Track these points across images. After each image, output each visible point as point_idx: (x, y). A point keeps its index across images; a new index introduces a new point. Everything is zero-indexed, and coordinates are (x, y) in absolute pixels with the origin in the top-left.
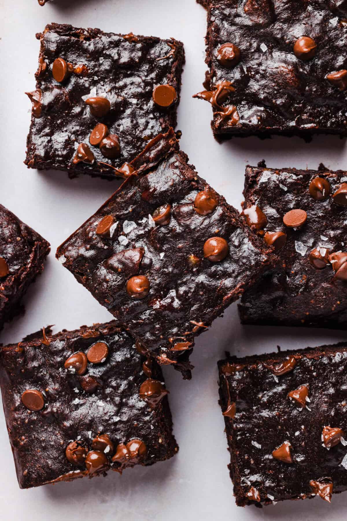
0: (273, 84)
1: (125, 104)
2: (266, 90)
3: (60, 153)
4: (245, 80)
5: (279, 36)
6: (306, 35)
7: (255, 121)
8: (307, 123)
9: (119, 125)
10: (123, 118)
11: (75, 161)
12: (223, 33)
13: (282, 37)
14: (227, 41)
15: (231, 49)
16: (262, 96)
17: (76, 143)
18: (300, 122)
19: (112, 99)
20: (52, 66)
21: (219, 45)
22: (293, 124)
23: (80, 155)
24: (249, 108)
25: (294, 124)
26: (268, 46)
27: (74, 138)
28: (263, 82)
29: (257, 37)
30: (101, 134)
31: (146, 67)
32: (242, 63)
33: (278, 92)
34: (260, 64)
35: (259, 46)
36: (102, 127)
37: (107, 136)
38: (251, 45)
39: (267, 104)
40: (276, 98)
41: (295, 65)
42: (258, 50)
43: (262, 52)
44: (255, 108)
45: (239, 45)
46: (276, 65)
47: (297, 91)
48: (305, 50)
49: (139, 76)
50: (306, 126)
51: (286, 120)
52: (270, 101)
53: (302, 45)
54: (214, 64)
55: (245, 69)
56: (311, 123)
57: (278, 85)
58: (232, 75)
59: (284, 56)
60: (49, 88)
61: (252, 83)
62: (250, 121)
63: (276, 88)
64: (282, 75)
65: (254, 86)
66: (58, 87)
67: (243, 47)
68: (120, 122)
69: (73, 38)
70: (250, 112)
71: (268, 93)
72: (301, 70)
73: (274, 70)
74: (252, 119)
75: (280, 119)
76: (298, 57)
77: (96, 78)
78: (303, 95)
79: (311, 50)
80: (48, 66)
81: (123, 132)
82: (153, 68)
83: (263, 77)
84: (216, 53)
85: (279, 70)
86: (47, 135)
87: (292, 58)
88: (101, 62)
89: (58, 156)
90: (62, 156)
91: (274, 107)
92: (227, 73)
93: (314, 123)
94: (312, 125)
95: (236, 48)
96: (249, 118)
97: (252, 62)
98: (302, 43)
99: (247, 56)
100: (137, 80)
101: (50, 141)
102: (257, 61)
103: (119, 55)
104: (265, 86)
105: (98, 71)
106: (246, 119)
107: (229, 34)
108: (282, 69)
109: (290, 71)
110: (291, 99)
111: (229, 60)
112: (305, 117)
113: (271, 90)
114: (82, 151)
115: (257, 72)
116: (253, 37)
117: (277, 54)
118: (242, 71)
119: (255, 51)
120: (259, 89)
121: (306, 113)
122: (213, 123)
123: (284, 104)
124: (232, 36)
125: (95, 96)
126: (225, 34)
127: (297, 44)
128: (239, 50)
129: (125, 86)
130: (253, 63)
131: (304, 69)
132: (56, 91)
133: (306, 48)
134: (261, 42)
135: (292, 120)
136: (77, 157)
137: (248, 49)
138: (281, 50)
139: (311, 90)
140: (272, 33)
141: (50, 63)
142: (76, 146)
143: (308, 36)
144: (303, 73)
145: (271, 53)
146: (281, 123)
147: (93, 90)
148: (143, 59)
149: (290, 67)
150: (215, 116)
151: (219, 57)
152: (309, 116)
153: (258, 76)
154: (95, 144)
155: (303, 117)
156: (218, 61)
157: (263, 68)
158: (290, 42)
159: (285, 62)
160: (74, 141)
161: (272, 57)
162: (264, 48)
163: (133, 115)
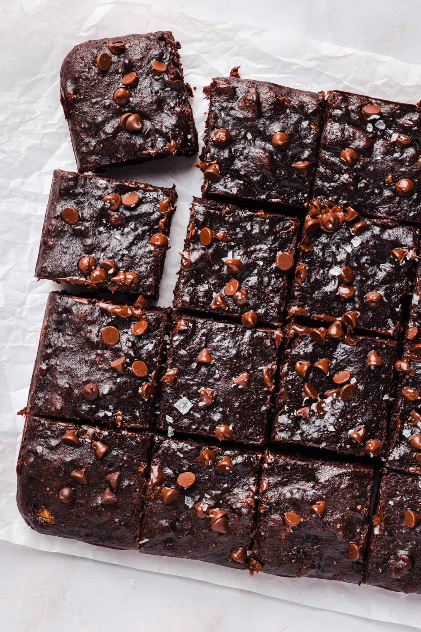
0: (253, 165)
1: (254, 265)
2: (246, 169)
3: (201, 300)
4: (232, 158)
5: (262, 129)
6: (283, 131)
7: (235, 191)
8: (274, 198)
9: (248, 281)
10: (252, 276)
11: (213, 307)
12: (220, 121)
13: (264, 130)
14: (222, 127)
15: (224, 134)
16: (243, 173)
17: (214, 293)
18: (269, 196)
19: (244, 260)
20: (199, 232)
21: (216, 130)
22: (263, 197)
23: (218, 303)
24: (232, 181)
25: (265, 198)
26: (252, 135)
27: (213, 289)
28: (245, 162)
29: (245, 127)
30: (234, 287)
31: (271, 238)
32: (231, 145)
33: (255, 171)
34: (244, 148)
35: (246, 134)
36: (236, 282)
37: (239, 289)
38: (240, 132)
39: (246, 179)
40: (253, 176)
41: (271, 153)
42: (245, 137)
43: (247, 139)
44: (237, 181)
45: (231, 131)
46: (257, 151)
47: (270, 173)
48: (280, 143)
49: (265, 244)
50: (273, 200)
51: (259, 193)
52: (248, 177)
53: (278, 138)
54: (210, 143)
55: (233, 150)
56: (277, 198)
57: (256, 166)
58: (222, 154)
59: (263, 145)
60: (196, 249)
61: (237, 162)
62: (231, 191)
63: (254, 168)
64: (260, 159)
65: (238, 164)
66: (203, 249)
67: (233, 133)
68: (249, 278)
69: (217, 212)
70: (233, 184)
71: (248, 171)
72: (275, 157)
73: (254, 154)
74: (233, 189)
75: (254, 192)
76: (274, 147)
77: (233, 244)
78: (274, 176)
79: (285, 143)
80: (196, 231)
81: (251, 287)
82: (277, 238)
83: (246, 158)
84: (212, 135)
85: (258, 155)
86: (192, 285)
87: (270, 147)
88: (237, 231)
89: (200, 302)
90: (203, 302)
91: (251, 182)
92: (219, 152)
93: (280, 198)
94: (278, 200)
95: (228, 134)
96: (231, 188)
97: (238, 146)
98: (278, 137)
99: (235, 141)
100: (264, 247)
101: (194, 290)
102: (242, 146)
103: (252, 227)
104: (247, 166)
105: (235, 238)
106: (228, 189)
107: (225, 122)
108: (261, 154)
109: (266, 157)
110: (265, 178)
111: (221, 142)
112: (273, 193)
113: (250, 169)
114: (219, 299)
115: (242, 154)
116: (242, 127)
117: (258, 142)
118: (230, 152)
119: (242, 138)
120: (241, 167)
121: (275, 190)
122: (202, 187)
123: (258, 182)
124: (227, 124)
125: (231, 259)
126: (221, 121)
127: (274, 137)
128: (230, 135)
129: (255, 250)
130: (240, 147)
131: (277, 157)
132: (202, 251)
133: (282, 141)
134: (248, 131)
135: (264, 194)
136: (215, 304)
137: (237, 135)
138: (262, 140)
139: (280, 173)
140: (257, 126)
141: (198, 230)
142: (215, 295)
143: (284, 132)
144: (276, 159)
145: (254, 141)
146: (254, 195)
147: (230, 253)
148: (270, 232)
149: (267, 154)
150: (205, 183)
151: (214, 139)
152: (276, 193)
153: (242, 157)
154: (229, 295)
155: (272, 193)
156: (213, 141)
157: (246, 151)
158: (270, 135)
159: (264, 149)
160: (212, 291)
161: (254, 144)
162: (249, 136)
163: (259, 274)
